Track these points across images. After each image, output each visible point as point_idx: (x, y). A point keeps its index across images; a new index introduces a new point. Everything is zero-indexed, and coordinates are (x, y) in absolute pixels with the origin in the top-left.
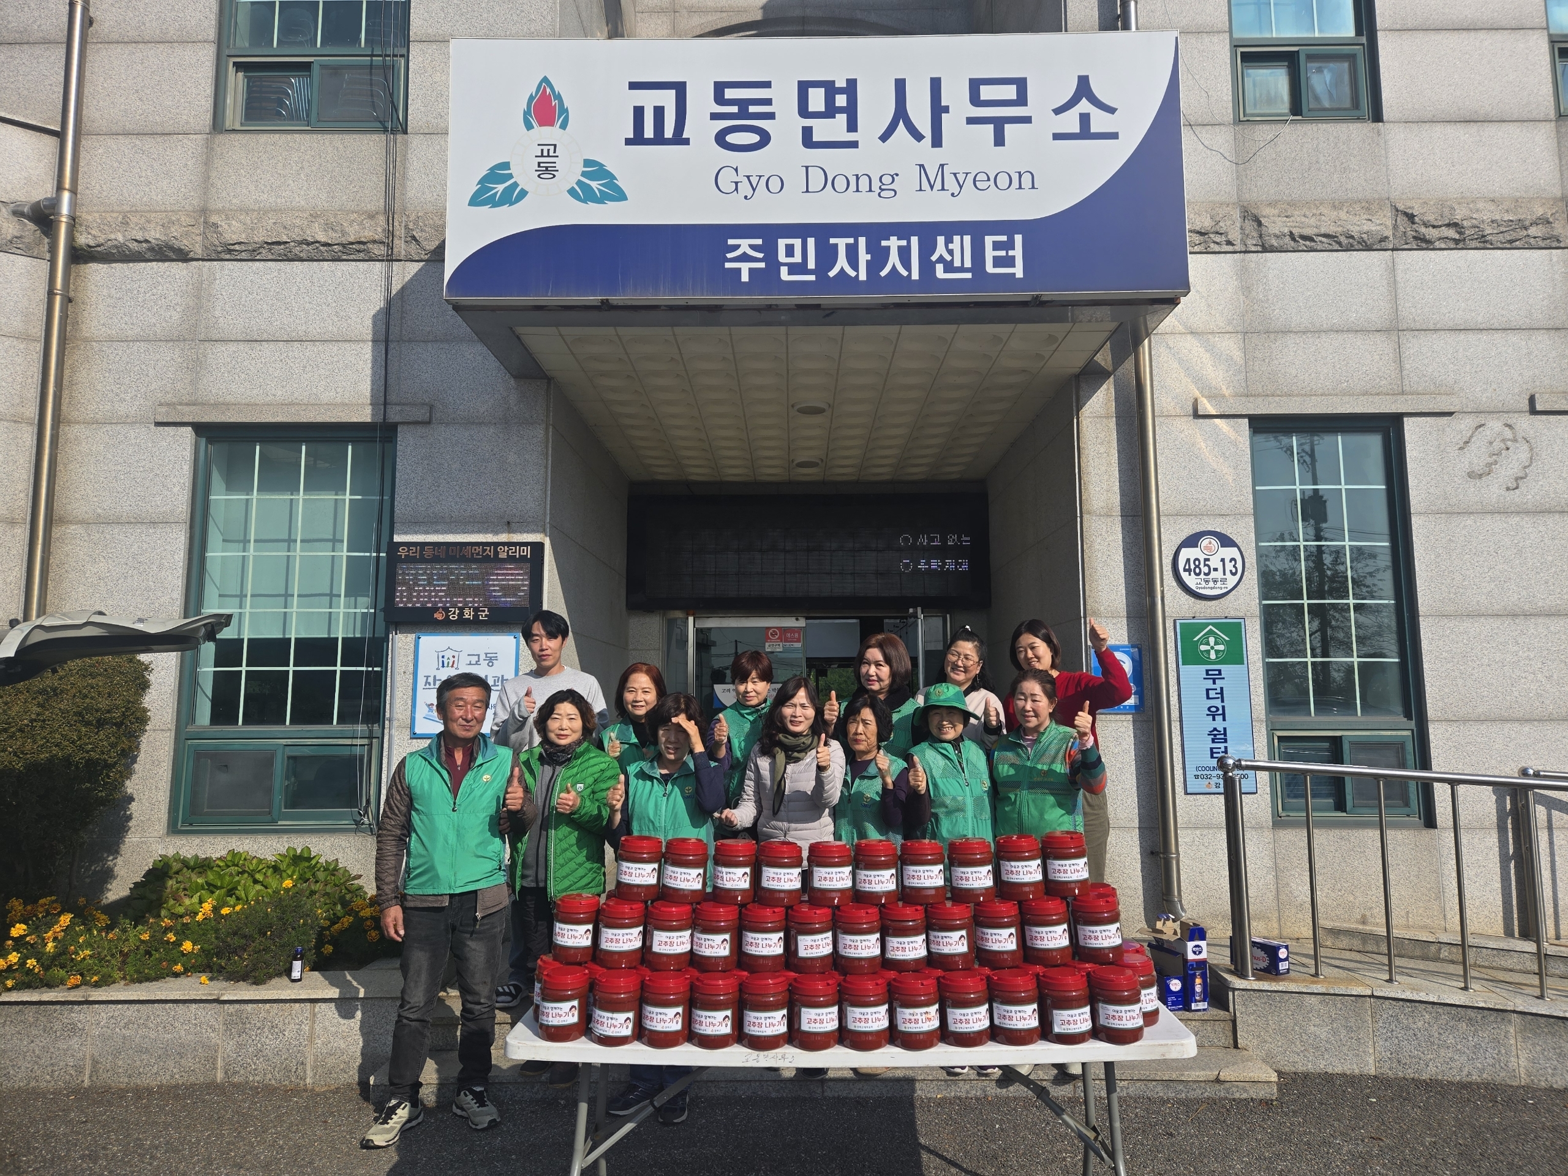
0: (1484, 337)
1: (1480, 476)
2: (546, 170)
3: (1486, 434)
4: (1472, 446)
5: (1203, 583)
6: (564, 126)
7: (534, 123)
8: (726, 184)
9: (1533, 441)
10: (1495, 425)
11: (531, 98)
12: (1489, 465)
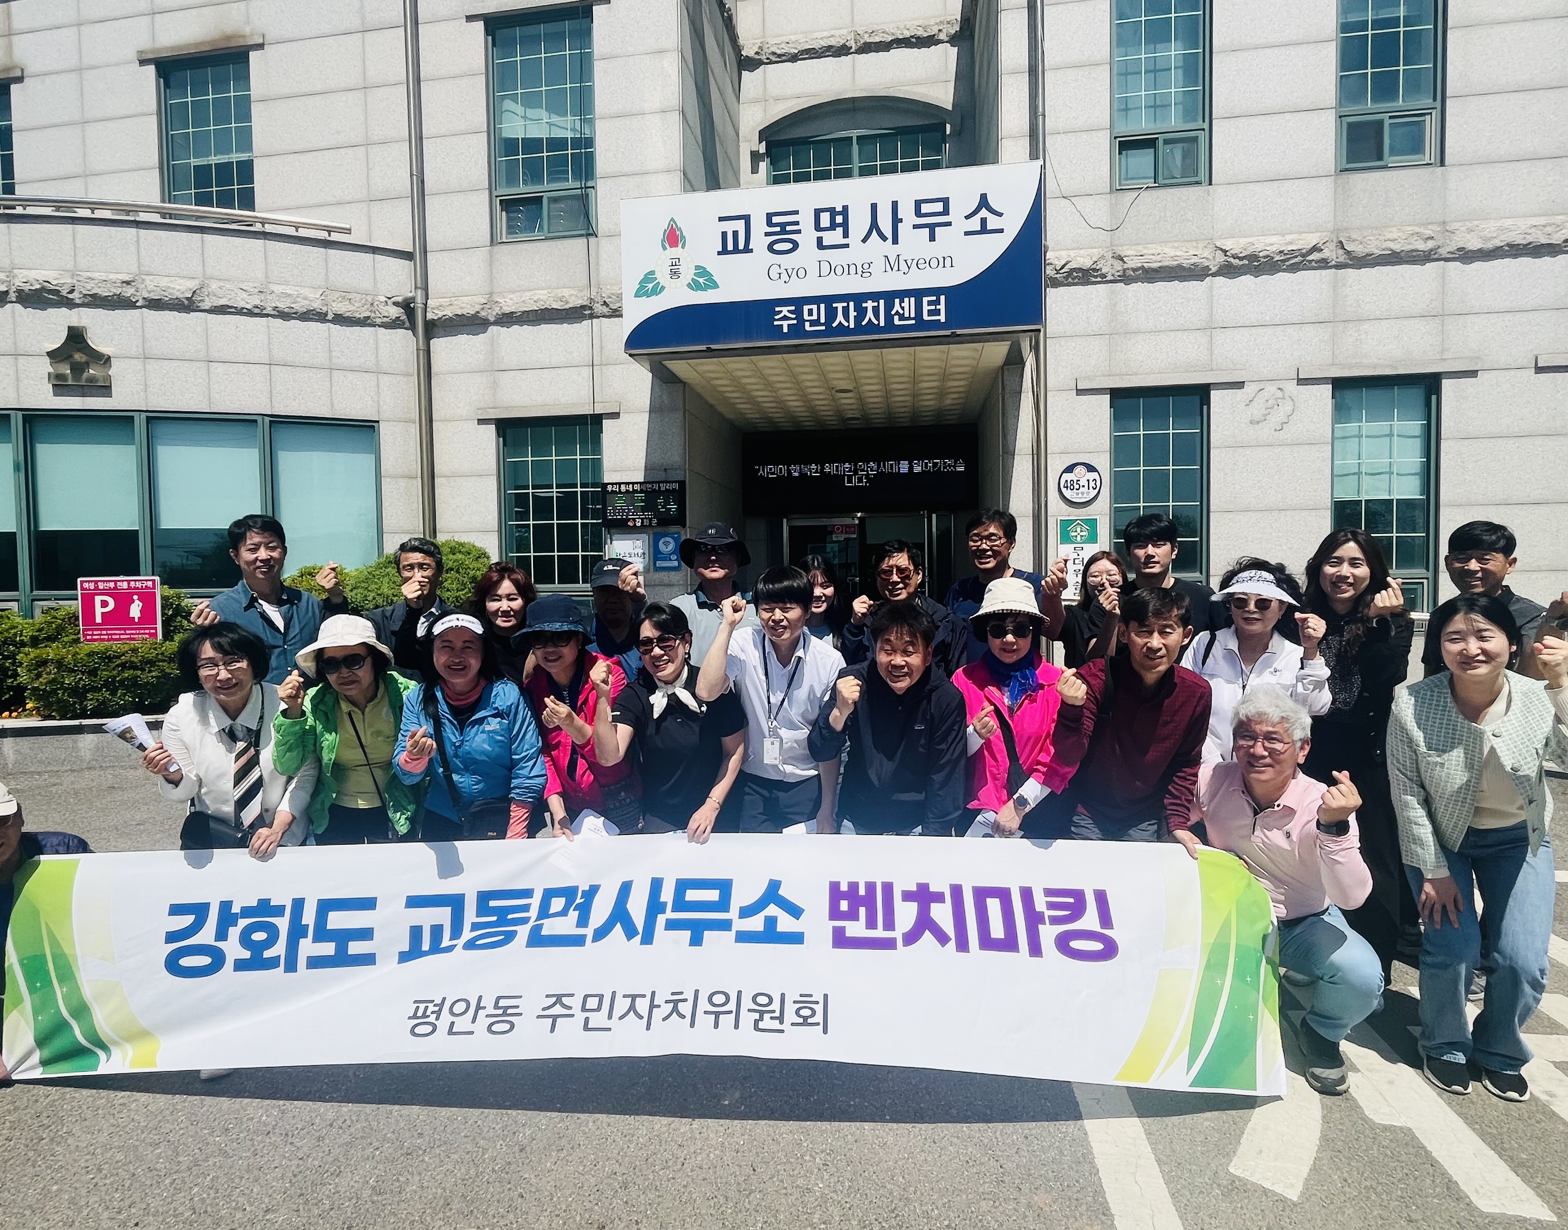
0: (1270, 330)
1: (1258, 422)
2: (675, 273)
3: (1265, 394)
4: (1253, 404)
5: (1075, 496)
6: (683, 247)
7: (667, 246)
8: (774, 274)
9: (1295, 399)
10: (1271, 388)
11: (665, 231)
12: (1265, 415)
